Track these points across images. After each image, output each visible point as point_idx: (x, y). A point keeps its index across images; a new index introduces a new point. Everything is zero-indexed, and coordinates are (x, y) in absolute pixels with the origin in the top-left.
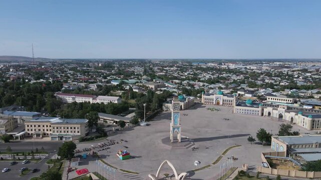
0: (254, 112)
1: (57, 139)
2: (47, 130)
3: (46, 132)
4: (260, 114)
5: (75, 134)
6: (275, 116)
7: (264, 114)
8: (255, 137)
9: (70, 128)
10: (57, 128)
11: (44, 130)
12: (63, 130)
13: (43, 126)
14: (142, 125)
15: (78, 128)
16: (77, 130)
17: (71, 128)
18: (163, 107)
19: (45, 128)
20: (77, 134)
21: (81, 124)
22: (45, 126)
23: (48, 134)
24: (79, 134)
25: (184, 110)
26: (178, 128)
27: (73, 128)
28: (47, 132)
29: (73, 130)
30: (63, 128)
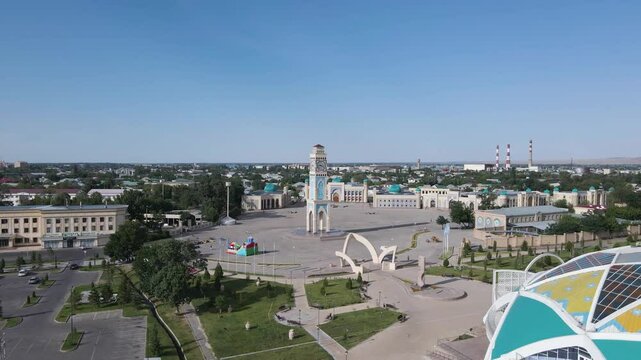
0: (408, 203)
1: (60, 245)
2: (26, 230)
3: (22, 234)
4: (418, 206)
5: (101, 232)
6: (442, 206)
7: (424, 206)
8: (447, 216)
9: (89, 219)
10: (58, 221)
11: (16, 230)
12: (72, 224)
13: (16, 221)
14: (227, 222)
15: (110, 220)
16: (107, 223)
17: (93, 220)
18: (243, 203)
19: (21, 225)
20: (107, 232)
21: (118, 210)
22: (22, 221)
23: (27, 240)
24: (113, 232)
25: (284, 207)
26: (325, 205)
27: (98, 220)
28: (25, 235)
29: (98, 223)
30: (72, 220)
